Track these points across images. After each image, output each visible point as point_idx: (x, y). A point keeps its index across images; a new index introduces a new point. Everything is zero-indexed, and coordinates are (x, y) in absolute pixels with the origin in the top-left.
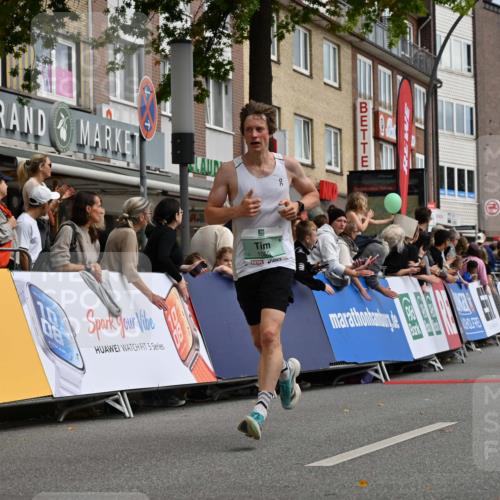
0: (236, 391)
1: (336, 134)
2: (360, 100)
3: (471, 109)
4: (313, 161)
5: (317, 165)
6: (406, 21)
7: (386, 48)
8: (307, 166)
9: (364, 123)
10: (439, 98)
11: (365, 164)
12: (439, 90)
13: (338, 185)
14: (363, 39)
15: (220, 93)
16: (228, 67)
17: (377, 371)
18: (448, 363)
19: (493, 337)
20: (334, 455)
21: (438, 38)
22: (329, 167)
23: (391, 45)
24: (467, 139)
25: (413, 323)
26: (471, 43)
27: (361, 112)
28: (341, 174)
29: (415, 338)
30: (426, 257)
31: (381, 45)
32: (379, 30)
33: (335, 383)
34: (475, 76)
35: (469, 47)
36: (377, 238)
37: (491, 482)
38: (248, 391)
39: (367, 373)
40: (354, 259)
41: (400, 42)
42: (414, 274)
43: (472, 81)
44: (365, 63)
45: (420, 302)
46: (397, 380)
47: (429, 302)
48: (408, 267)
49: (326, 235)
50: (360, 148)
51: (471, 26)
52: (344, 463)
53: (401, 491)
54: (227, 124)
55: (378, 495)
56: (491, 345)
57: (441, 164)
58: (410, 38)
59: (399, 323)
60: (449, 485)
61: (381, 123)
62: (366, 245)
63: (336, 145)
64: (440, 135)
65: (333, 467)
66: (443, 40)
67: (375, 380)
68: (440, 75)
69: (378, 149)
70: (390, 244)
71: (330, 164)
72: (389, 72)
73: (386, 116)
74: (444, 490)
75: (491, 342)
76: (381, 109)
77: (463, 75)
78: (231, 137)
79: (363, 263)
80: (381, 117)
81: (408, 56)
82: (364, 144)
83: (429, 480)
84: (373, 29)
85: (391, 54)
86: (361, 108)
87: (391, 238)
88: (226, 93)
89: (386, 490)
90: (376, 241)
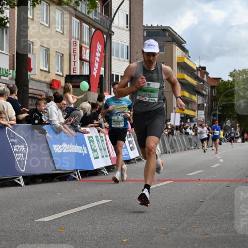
0: (5, 183)
1: (61, 56)
2: (73, 40)
3: (128, 46)
4: (49, 69)
5: (51, 71)
6: (97, 2)
7: (87, 14)
8: (46, 72)
9: (75, 51)
10: (112, 40)
11: (75, 72)
12: (112, 36)
13: (61, 82)
14: (75, 10)
15: (3, 34)
16: (6, 21)
17: (75, 175)
18: (111, 171)
19: (134, 159)
20: (50, 215)
21: (112, 11)
22: (57, 73)
23: (89, 13)
24: (125, 61)
25: (95, 151)
26: (128, 14)
27: (74, 46)
28: (63, 76)
29: (95, 158)
30: (102, 119)
31: (85, 13)
32: (84, 5)
33: (54, 180)
34: (130, 30)
35: (127, 15)
36: (77, 108)
37: (126, 230)
38: (11, 183)
39: (70, 175)
40: (65, 118)
41: (94, 12)
42: (96, 127)
43: (129, 33)
44: (76, 22)
45: (98, 141)
46: (85, 179)
47: (102, 141)
48: (93, 123)
49: (52, 106)
50: (73, 64)
51: (129, 5)
52: (54, 219)
53: (81, 234)
54: (6, 50)
55: (69, 235)
56: (133, 163)
57: (112, 73)
58: (99, 10)
59: (88, 151)
60: (105, 231)
61: (84, 52)
62: (72, 112)
63: (61, 62)
64: (112, 59)
65: (49, 221)
66: (115, 11)
67: (74, 179)
68: (113, 29)
69: (82, 65)
70: (84, 111)
71: (58, 71)
72: (88, 26)
73: (86, 48)
74: (102, 233)
75: (133, 161)
76: (84, 45)
77: (124, 30)
78: (8, 56)
79: (70, 121)
80: (84, 49)
81: (97, 19)
82: (75, 62)
83: (95, 229)
84: (80, 5)
85: (89, 18)
86: (74, 44)
87: (84, 108)
88: (6, 34)
89: (73, 233)
90: (77, 110)
